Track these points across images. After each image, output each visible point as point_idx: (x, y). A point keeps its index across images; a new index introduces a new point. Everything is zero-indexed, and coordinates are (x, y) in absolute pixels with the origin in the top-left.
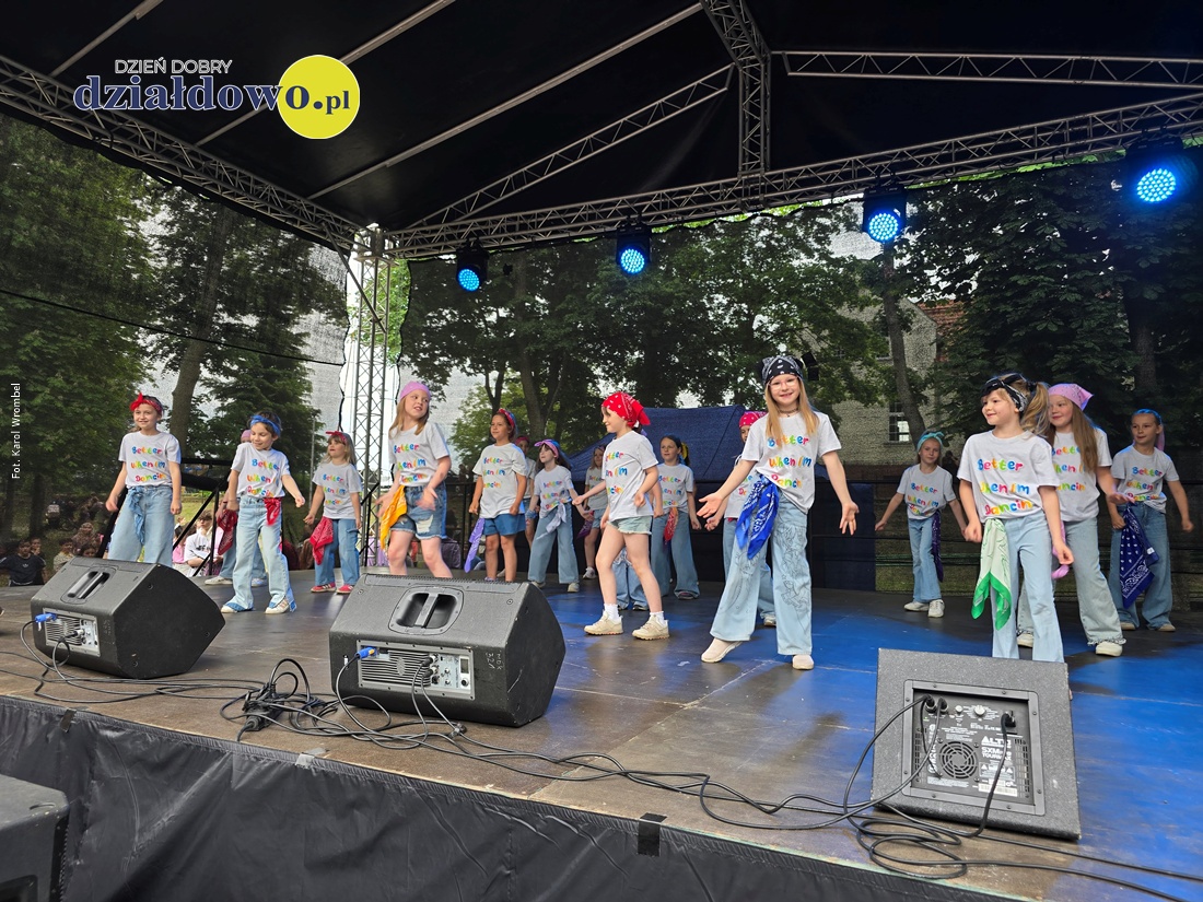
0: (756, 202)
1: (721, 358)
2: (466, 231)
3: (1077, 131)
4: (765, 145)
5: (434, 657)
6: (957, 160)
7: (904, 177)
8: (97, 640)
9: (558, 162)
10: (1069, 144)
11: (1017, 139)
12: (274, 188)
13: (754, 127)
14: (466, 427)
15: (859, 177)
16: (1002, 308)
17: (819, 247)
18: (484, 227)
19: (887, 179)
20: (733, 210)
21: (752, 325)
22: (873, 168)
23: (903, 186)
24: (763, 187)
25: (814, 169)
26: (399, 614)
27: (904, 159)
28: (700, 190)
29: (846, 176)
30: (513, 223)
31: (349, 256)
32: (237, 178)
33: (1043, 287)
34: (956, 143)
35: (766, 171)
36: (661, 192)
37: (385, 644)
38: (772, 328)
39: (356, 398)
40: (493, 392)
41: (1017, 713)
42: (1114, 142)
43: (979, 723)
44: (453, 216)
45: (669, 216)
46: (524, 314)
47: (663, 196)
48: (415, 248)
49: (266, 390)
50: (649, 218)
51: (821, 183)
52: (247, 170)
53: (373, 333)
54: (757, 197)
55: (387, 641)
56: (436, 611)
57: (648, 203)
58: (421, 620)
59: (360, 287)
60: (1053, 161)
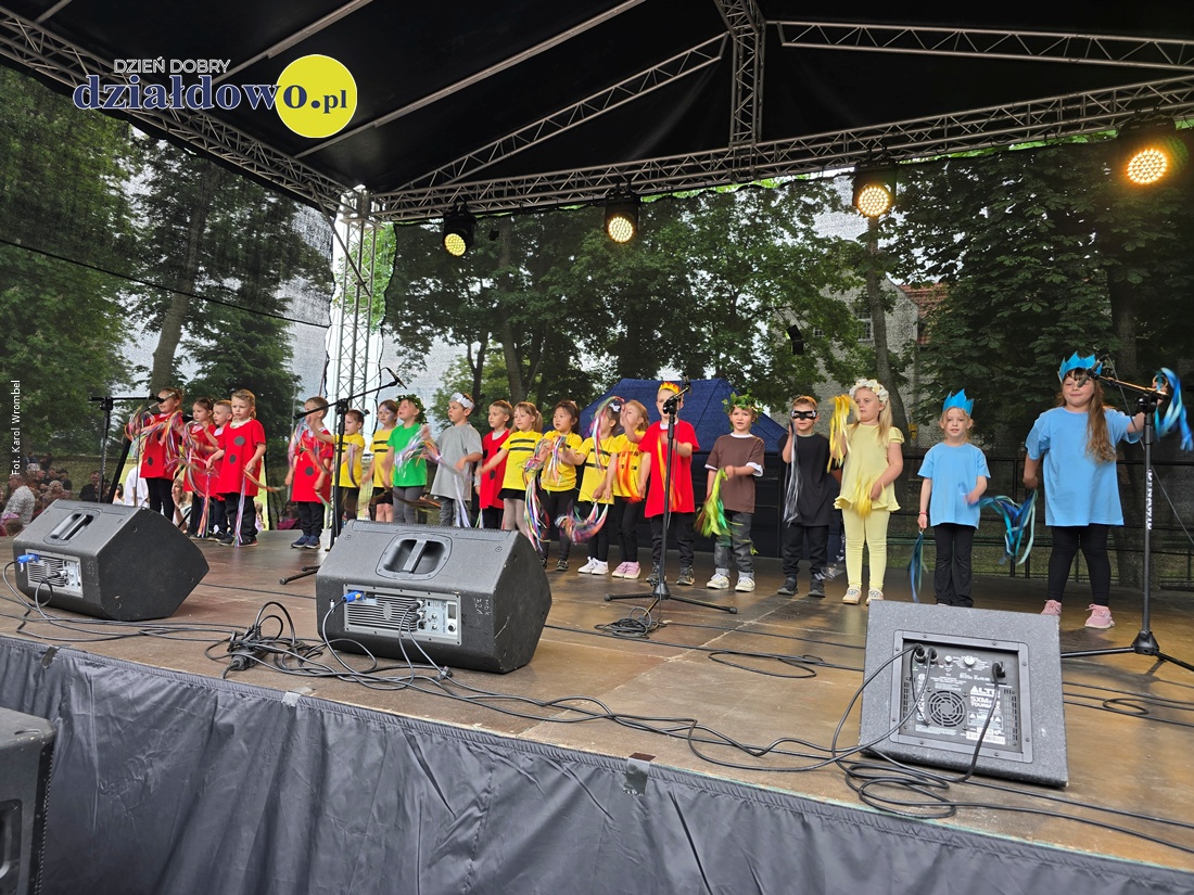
0: (747, 173)
1: (703, 334)
2: (454, 195)
3: (1070, 110)
4: (757, 116)
5: (421, 602)
6: (949, 136)
7: (896, 152)
8: (80, 581)
9: (548, 128)
10: (1062, 123)
11: (1010, 116)
12: (261, 145)
13: (747, 97)
15: (851, 150)
16: (987, 288)
17: (804, 226)
18: (472, 192)
19: (879, 153)
20: (722, 180)
21: (735, 302)
22: (865, 142)
23: (894, 160)
24: (754, 158)
25: (806, 141)
26: (387, 560)
27: (896, 134)
28: (691, 159)
29: (838, 149)
30: (501, 188)
31: (335, 217)
32: (223, 134)
33: (1028, 268)
34: (949, 119)
35: (757, 142)
36: (651, 160)
37: (372, 589)
38: (754, 306)
39: (340, 360)
40: (475, 363)
41: (1007, 663)
42: (1106, 122)
43: (969, 673)
44: (440, 180)
45: (658, 185)
46: (508, 284)
47: (654, 165)
48: (402, 211)
49: (246, 354)
50: (638, 187)
51: (812, 156)
52: (233, 125)
53: (358, 295)
54: (747, 168)
55: (374, 585)
56: (423, 559)
57: (638, 172)
58: (409, 565)
59: (346, 250)
60: (1045, 140)
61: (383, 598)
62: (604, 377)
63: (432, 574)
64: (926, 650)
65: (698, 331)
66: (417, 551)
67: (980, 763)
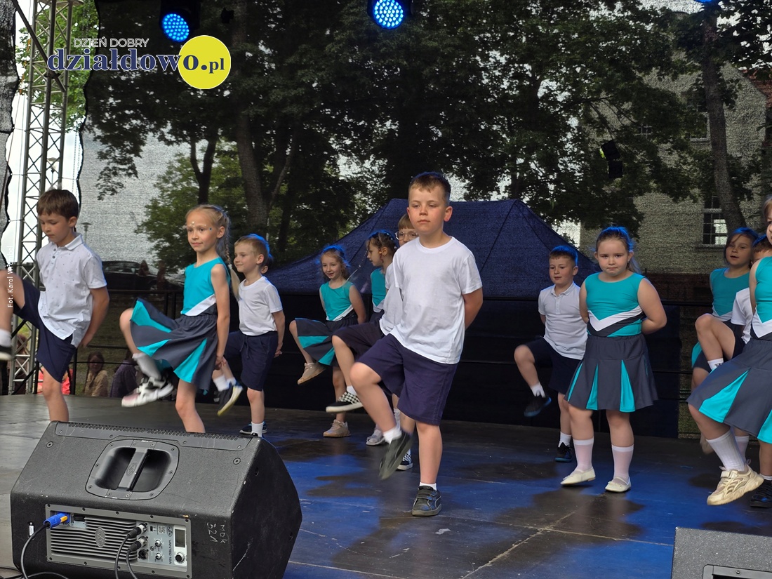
5: (141, 527)
14: (163, 210)
26: (99, 473)
37: (81, 509)
39: (25, 174)
40: (201, 166)
53: (49, 91)
55: (83, 505)
56: (146, 472)
58: (126, 481)
61: (94, 521)
62: (369, 187)
63: (156, 492)
65: (488, 130)
66: (136, 462)
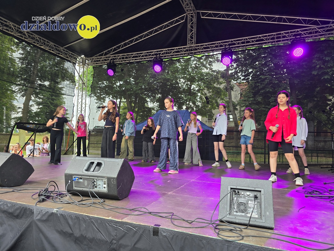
0: (192, 53)
1: (182, 97)
2: (110, 58)
3: (278, 37)
4: (195, 37)
5: (96, 180)
6: (246, 43)
7: (232, 48)
9: (137, 40)
10: (276, 40)
11: (262, 38)
12: (53, 44)
13: (192, 32)
15: (220, 47)
16: (258, 84)
17: (209, 67)
18: (115, 58)
19: (228, 48)
20: (186, 55)
21: (191, 88)
22: (224, 45)
23: (232, 50)
24: (194, 49)
25: (208, 44)
26: (86, 168)
27: (232, 43)
28: (176, 49)
29: (217, 47)
30: (124, 57)
31: (75, 64)
32: (42, 41)
33: (268, 79)
34: (246, 39)
35: (195, 44)
36: (166, 49)
37: (81, 177)
38: (196, 89)
39: (78, 106)
41: (258, 194)
42: (288, 40)
43: (248, 197)
44: (106, 54)
45: (168, 56)
46: (127, 83)
47: (166, 50)
48: (95, 63)
49: (52, 103)
50: (162, 56)
51: (210, 48)
52: (44, 38)
53: (83, 87)
54: (192, 52)
55: (82, 175)
56: (97, 167)
57: (162, 52)
58: (92, 169)
59: (79, 74)
60: (272, 45)
61: (84, 179)
62: (155, 109)
63: (99, 172)
64: (237, 191)
66: (94, 165)
67: (251, 223)
